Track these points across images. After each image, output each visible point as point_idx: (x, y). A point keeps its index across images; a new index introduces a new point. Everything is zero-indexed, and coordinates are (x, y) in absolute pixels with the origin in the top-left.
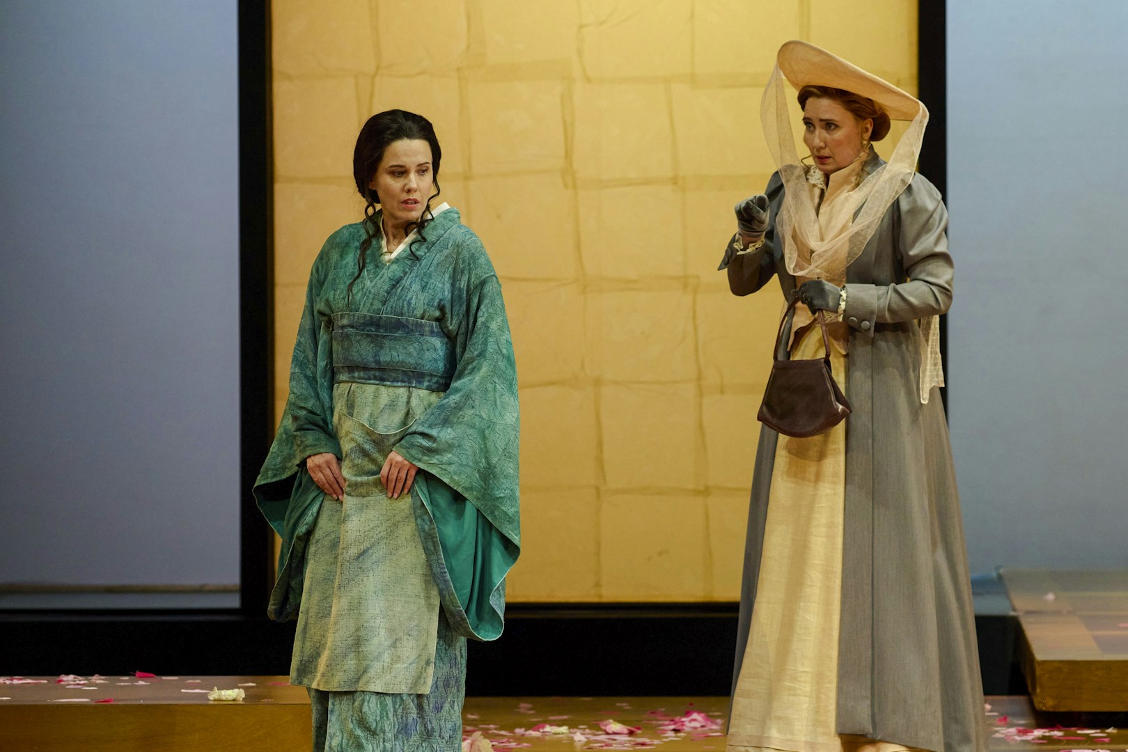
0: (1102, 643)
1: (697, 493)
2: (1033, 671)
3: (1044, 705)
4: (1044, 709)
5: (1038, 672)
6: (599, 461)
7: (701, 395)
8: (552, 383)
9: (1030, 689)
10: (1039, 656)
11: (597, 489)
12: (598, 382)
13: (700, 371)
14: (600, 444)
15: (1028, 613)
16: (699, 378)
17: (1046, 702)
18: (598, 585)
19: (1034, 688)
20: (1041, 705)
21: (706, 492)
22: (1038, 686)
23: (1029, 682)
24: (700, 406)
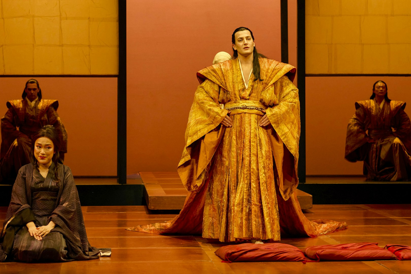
0: (167, 192)
1: (60, 46)
2: (148, 199)
3: (151, 208)
4: (151, 209)
5: (149, 199)
6: (34, 37)
7: (61, 20)
8: (21, 17)
9: (147, 204)
10: (149, 196)
11: (33, 45)
12: (33, 16)
13: (61, 14)
14: (34, 33)
15: (147, 184)
16: (61, 15)
17: (152, 207)
18: (33, 70)
19: (148, 204)
20: (150, 208)
21: (62, 46)
22: (149, 203)
23: (147, 202)
24: (61, 23)
